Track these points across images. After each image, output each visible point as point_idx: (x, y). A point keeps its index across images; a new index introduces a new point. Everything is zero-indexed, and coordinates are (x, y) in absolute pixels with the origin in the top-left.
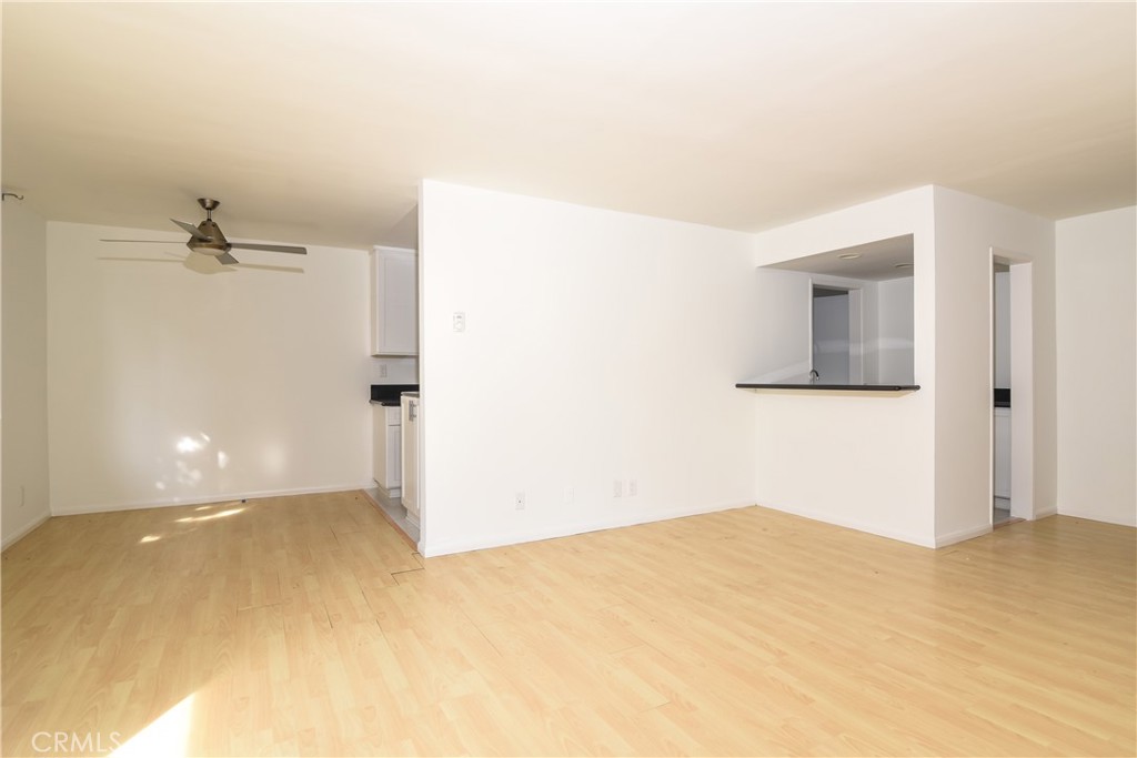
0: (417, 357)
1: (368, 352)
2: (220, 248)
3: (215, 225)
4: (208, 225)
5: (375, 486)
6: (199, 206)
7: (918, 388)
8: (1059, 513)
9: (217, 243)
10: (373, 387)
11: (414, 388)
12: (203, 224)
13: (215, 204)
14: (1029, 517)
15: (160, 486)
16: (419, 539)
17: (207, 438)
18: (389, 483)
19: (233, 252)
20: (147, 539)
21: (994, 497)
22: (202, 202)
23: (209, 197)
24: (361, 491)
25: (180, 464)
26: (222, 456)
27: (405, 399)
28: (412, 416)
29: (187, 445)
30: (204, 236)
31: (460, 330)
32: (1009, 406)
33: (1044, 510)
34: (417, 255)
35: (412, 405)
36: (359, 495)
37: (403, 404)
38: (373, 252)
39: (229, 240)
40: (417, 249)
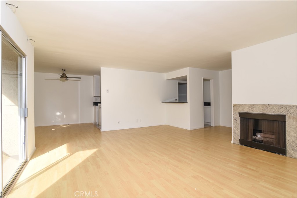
0: (100, 97)
1: (93, 96)
2: (66, 78)
3: (65, 74)
4: (64, 74)
5: (94, 122)
6: (62, 70)
7: (187, 102)
8: (221, 125)
9: (65, 77)
10: (94, 103)
11: (100, 103)
12: (63, 74)
13: (65, 70)
14: (213, 126)
15: (53, 121)
16: (101, 129)
17: (62, 112)
18: (97, 121)
19: (68, 78)
20: (53, 129)
21: (204, 122)
22: (63, 70)
23: (64, 69)
24: (91, 123)
25: (57, 117)
26: (65, 116)
27: (99, 105)
28: (100, 108)
29: (58, 114)
30: (63, 76)
31: (108, 93)
32: (210, 106)
33: (217, 125)
34: (100, 77)
35: (100, 106)
36: (91, 124)
37: (99, 106)
38: (94, 76)
39: (67, 77)
40: (100, 76)
